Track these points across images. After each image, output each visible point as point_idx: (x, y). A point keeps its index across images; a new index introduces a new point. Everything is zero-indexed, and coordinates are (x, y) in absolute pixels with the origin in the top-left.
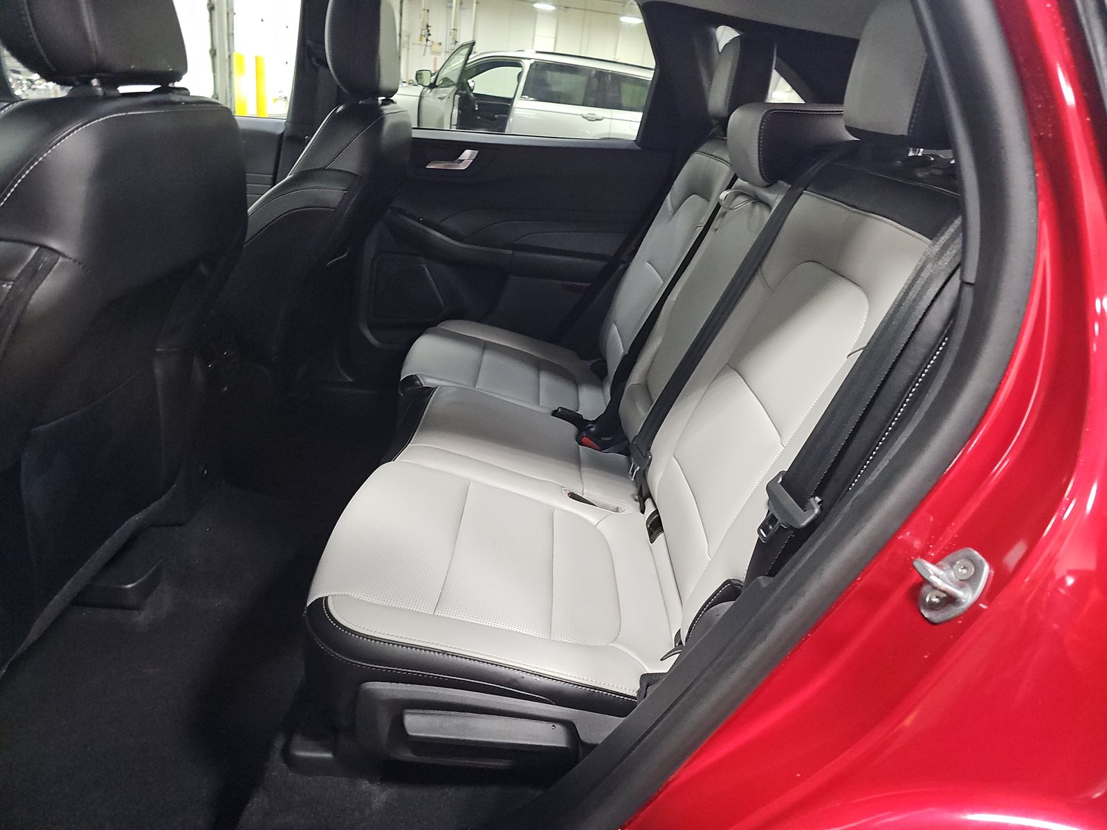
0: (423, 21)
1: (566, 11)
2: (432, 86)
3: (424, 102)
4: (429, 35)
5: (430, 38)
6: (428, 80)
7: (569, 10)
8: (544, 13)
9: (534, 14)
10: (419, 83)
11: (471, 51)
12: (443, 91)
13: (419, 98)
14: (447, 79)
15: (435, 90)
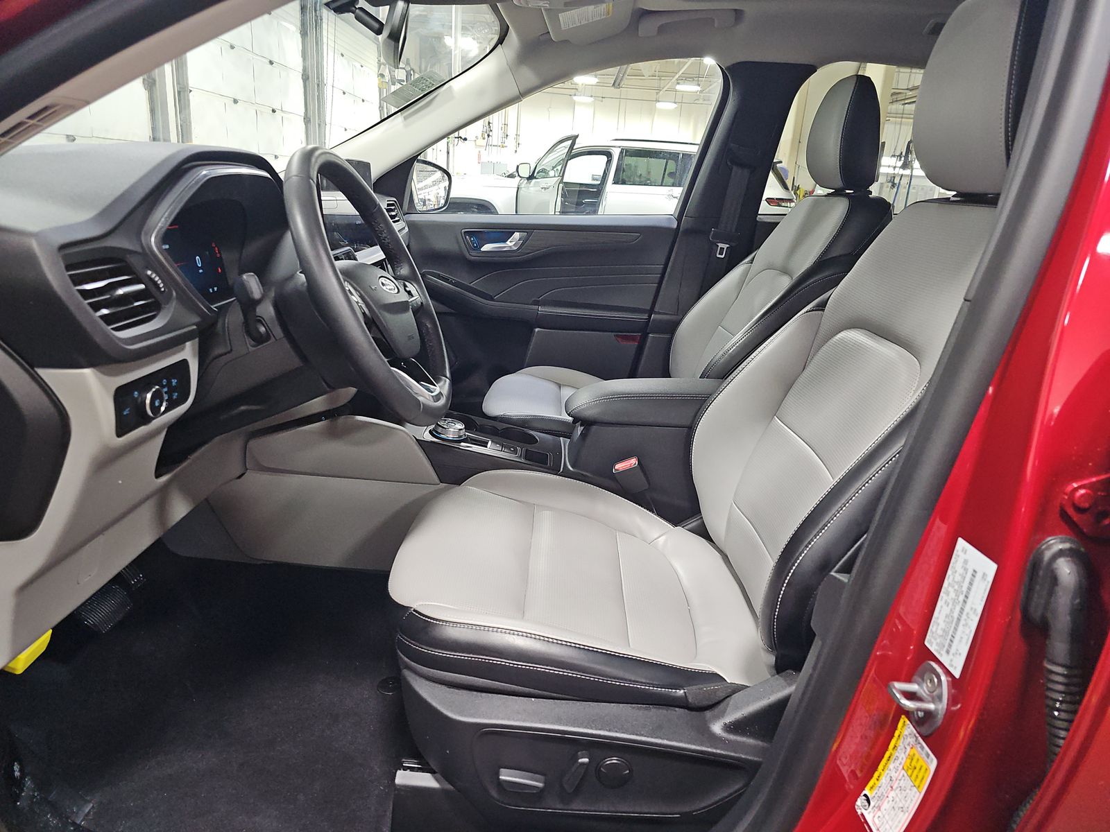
1: (602, 101)
2: (531, 177)
3: (521, 192)
4: (490, 131)
6: (525, 172)
9: (573, 104)
10: (519, 175)
11: (573, 144)
12: (543, 182)
13: (516, 189)
14: (543, 171)
15: (534, 181)
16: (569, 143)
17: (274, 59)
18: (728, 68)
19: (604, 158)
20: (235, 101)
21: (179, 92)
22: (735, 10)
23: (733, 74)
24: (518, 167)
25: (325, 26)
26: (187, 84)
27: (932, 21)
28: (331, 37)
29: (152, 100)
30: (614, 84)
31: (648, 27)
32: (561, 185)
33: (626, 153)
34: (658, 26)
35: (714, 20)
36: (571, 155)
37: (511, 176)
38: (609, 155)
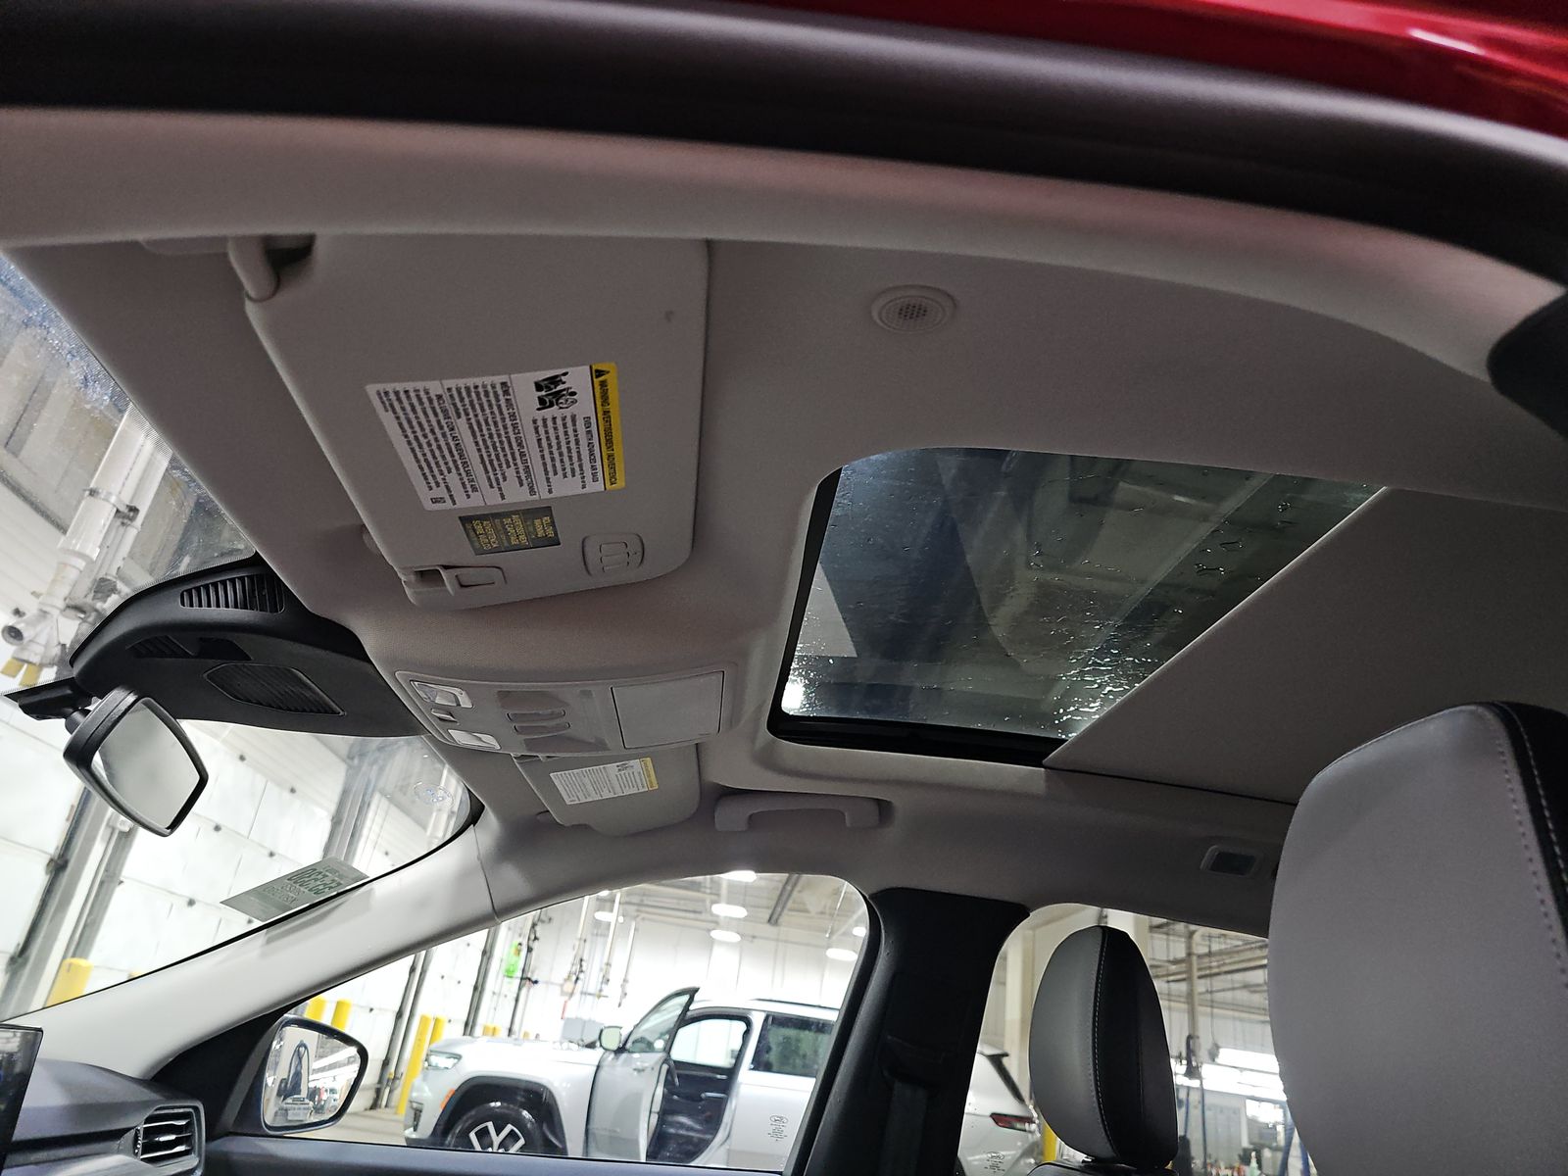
0: (577, 953)
1: (752, 941)
2: (621, 1050)
3: (602, 1074)
4: (582, 971)
5: (582, 976)
6: (612, 1041)
7: (755, 940)
8: (722, 943)
9: (711, 943)
10: (601, 1045)
11: (691, 1001)
12: (638, 1059)
13: (595, 1068)
14: (641, 1040)
15: (624, 1056)
16: (685, 998)
17: (279, 850)
18: (873, 896)
19: (741, 1026)
20: (191, 903)
21: (102, 883)
22: (878, 801)
23: (886, 906)
24: (601, 1031)
25: (371, 814)
26: (120, 871)
27: (1213, 850)
28: (376, 828)
29: (49, 891)
30: (769, 921)
31: (731, 817)
32: (665, 1067)
33: (775, 1021)
34: (748, 815)
35: (843, 814)
36: (685, 1019)
37: (591, 1046)
38: (748, 1023)
